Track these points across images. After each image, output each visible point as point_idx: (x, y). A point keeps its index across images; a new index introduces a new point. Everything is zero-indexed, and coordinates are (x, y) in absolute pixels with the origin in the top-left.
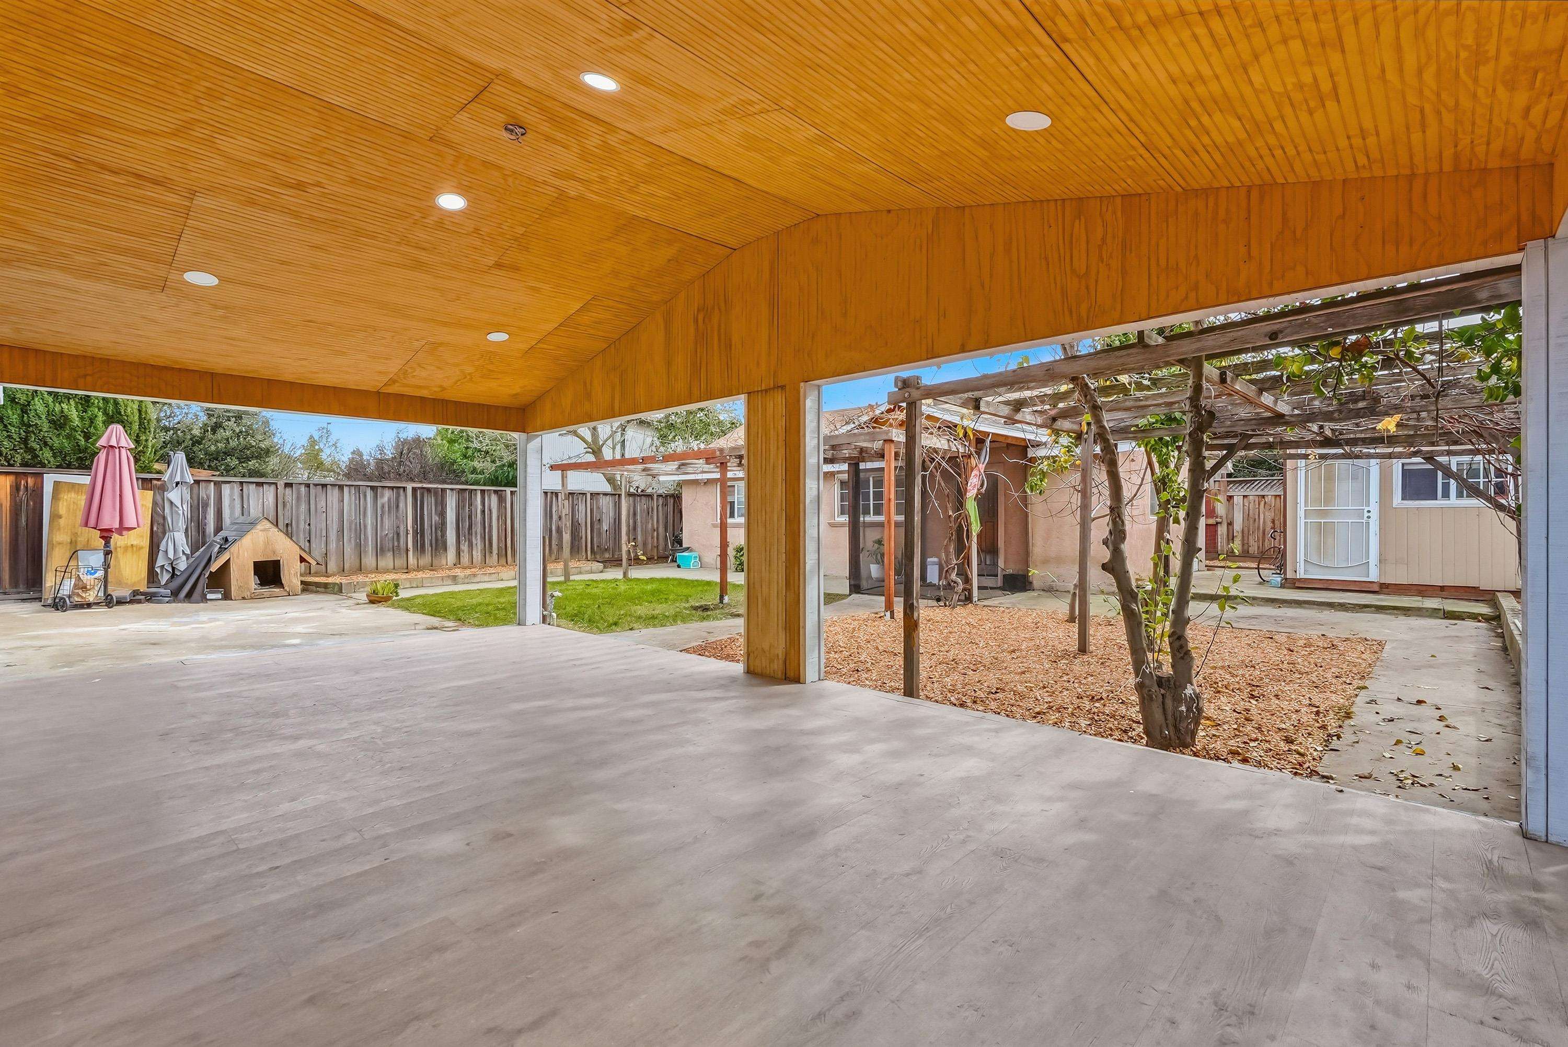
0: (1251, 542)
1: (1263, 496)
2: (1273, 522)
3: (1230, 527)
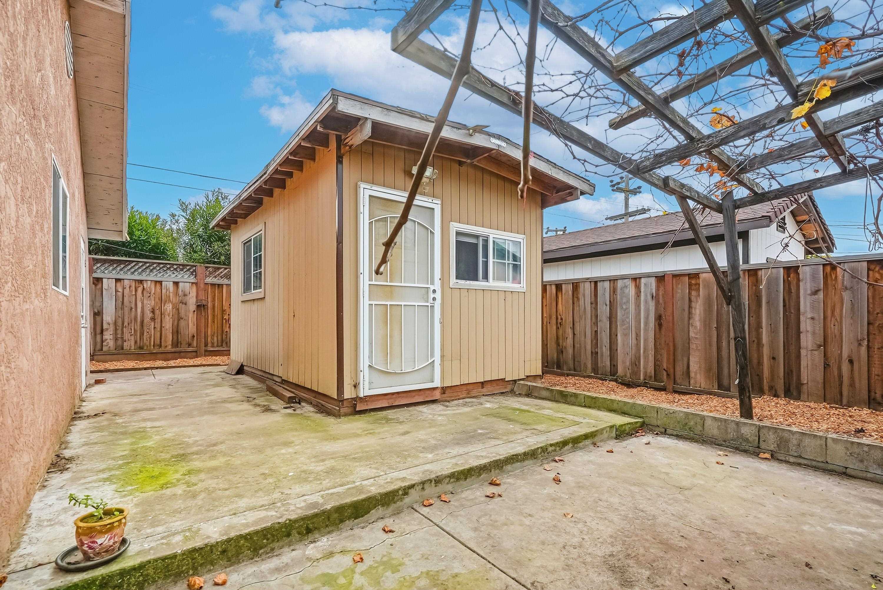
0: (126, 336)
1: (141, 282)
2: (153, 312)
3: (98, 319)
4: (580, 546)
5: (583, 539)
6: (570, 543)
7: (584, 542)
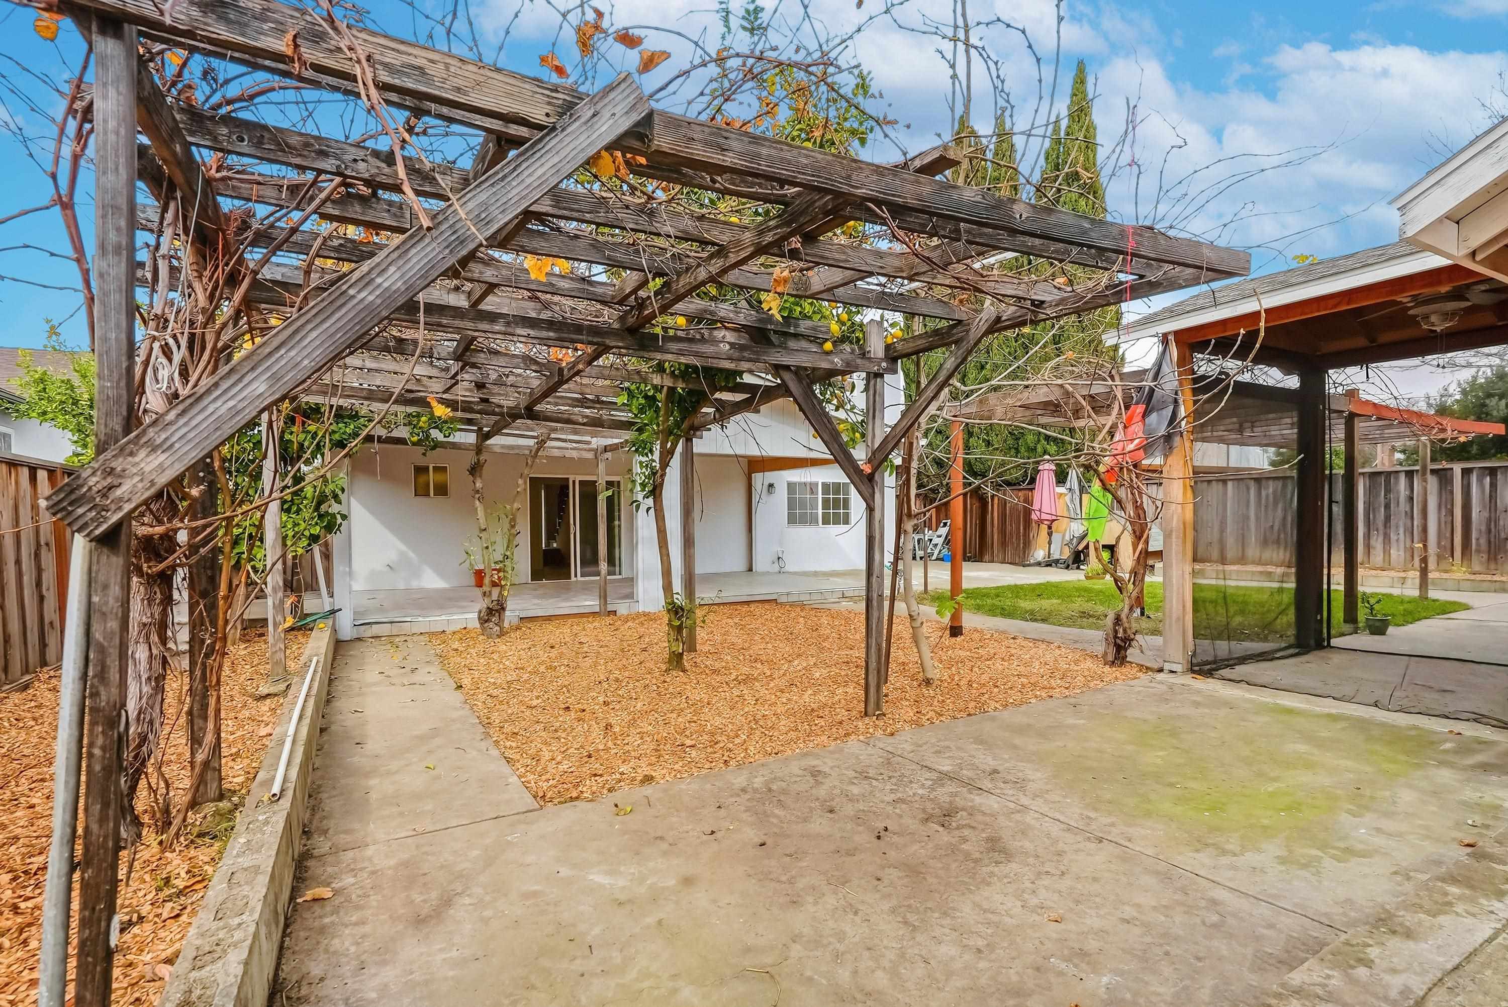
4: (1039, 873)
5: (1033, 883)
6: (1054, 878)
7: (1033, 878)
